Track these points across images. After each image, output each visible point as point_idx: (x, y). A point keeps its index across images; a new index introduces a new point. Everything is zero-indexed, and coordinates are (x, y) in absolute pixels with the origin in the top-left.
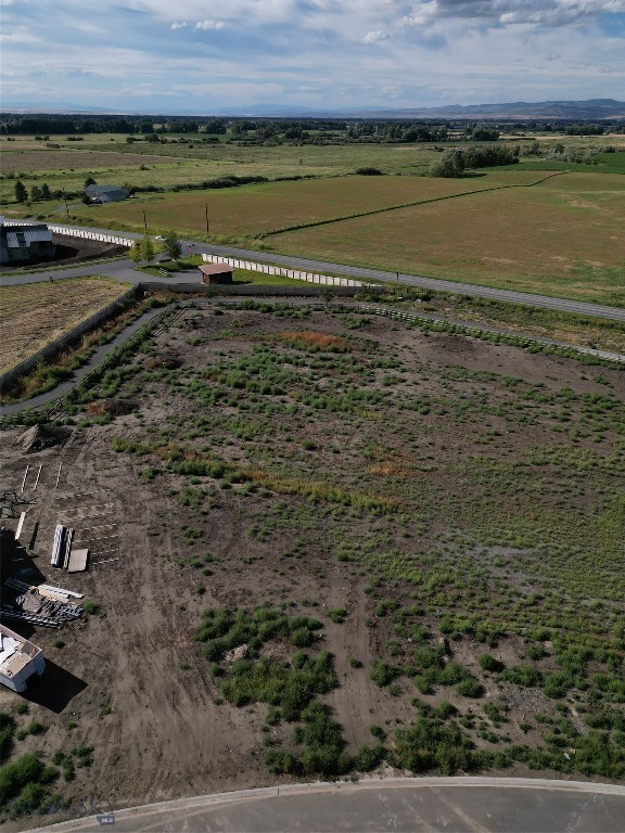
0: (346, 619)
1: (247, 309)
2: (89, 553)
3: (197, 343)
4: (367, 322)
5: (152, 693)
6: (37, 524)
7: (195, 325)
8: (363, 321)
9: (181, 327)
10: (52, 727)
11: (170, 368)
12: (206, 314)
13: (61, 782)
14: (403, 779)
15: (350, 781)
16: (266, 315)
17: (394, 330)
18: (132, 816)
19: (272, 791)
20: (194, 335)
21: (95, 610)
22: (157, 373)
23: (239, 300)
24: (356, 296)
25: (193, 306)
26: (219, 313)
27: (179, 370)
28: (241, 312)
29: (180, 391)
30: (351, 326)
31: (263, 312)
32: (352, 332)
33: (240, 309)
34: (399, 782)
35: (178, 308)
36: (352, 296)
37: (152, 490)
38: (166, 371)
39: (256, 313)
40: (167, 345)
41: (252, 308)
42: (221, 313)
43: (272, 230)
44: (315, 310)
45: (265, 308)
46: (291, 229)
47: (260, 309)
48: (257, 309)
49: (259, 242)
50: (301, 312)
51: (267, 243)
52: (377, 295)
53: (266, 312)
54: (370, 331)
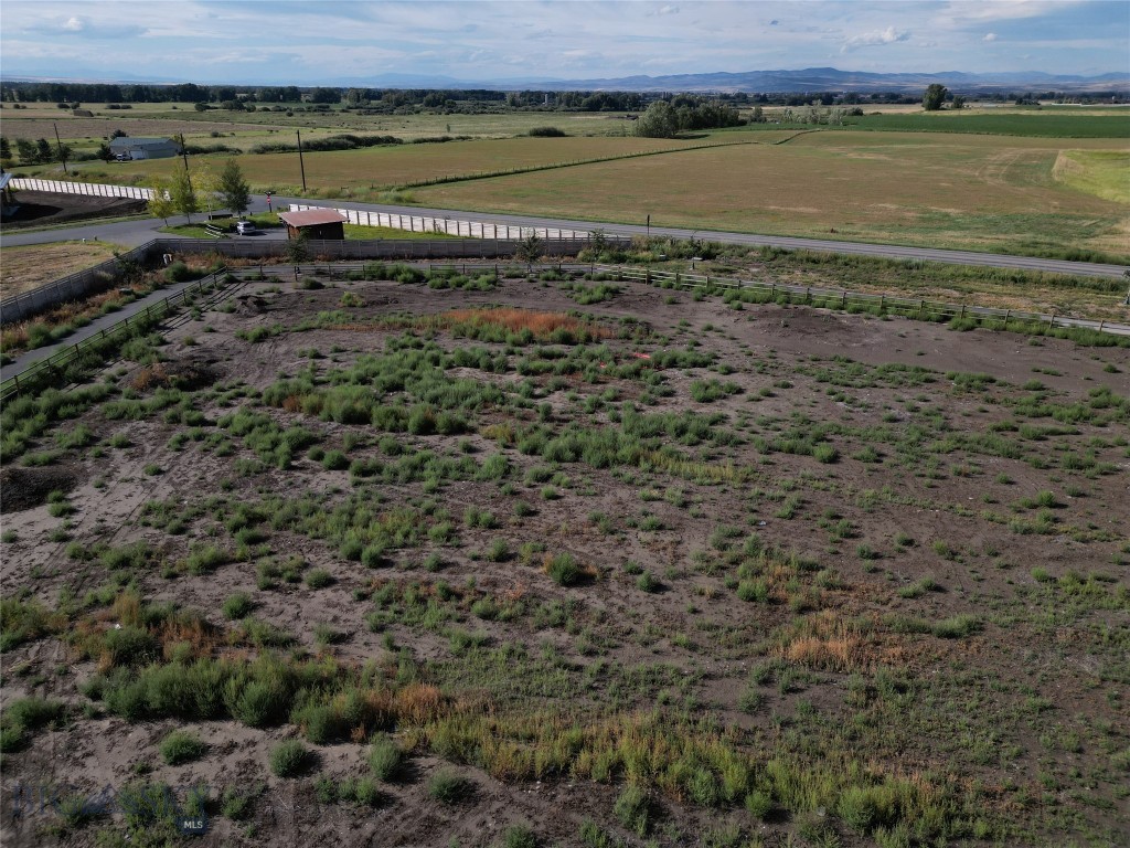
1: (373, 278)
3: (262, 338)
4: (615, 292)
7: (261, 306)
8: (607, 290)
9: (232, 311)
11: (182, 387)
12: (288, 289)
16: (413, 286)
17: (673, 302)
20: (256, 324)
22: (150, 400)
23: (356, 266)
24: (581, 255)
25: (262, 278)
26: (316, 286)
27: (208, 391)
28: (362, 284)
29: (199, 438)
30: (585, 298)
31: (405, 281)
32: (589, 310)
33: (358, 278)
35: (231, 280)
38: (173, 393)
39: (391, 284)
40: (193, 343)
41: (383, 277)
42: (319, 286)
43: (414, 182)
44: (509, 277)
45: (409, 276)
46: (446, 181)
47: (400, 278)
48: (392, 278)
49: (393, 193)
50: (482, 281)
51: (406, 194)
52: (619, 252)
53: (411, 282)
54: (625, 305)
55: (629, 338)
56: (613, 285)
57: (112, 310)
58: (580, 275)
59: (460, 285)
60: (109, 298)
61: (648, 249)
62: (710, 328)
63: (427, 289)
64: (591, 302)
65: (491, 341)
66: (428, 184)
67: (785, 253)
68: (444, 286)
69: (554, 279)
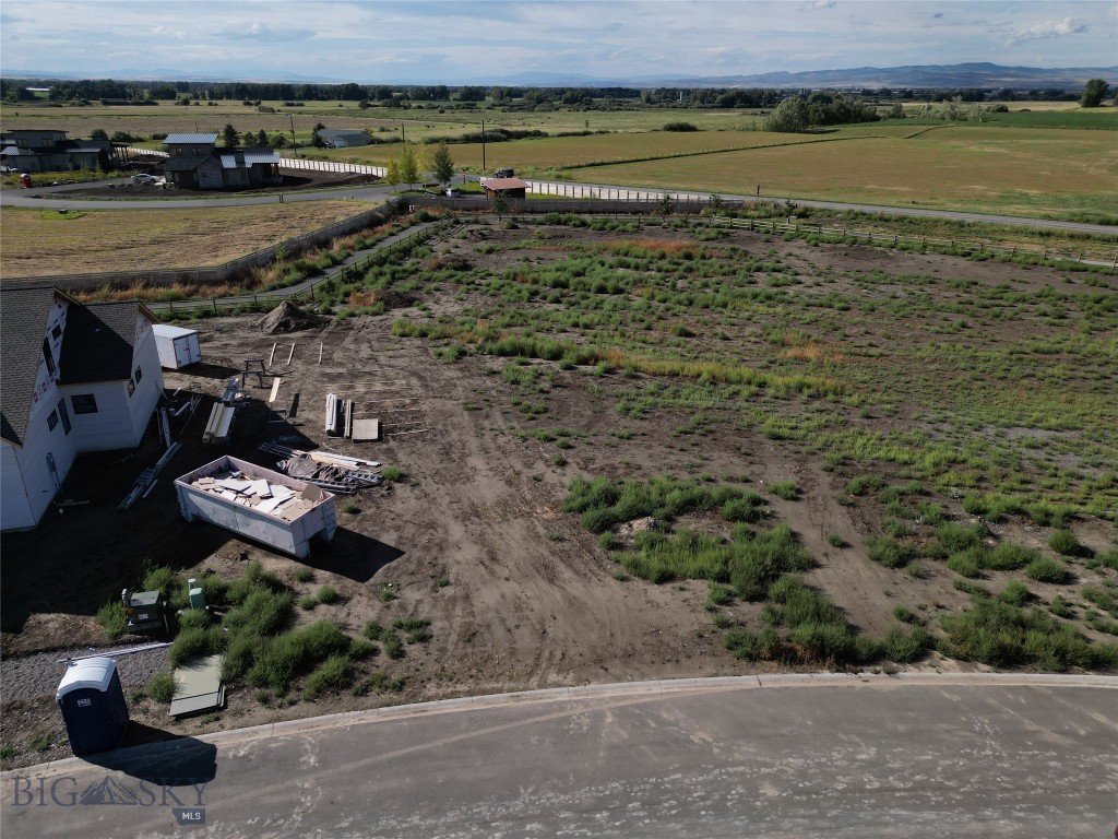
0: (803, 496)
1: (552, 224)
2: (380, 424)
3: (490, 251)
4: (727, 235)
5: (511, 565)
6: (297, 396)
7: (483, 236)
8: (720, 234)
9: (465, 238)
10: (356, 598)
11: (456, 269)
12: (496, 228)
13: (383, 659)
14: (977, 674)
15: (883, 675)
16: (580, 229)
17: (767, 241)
18: (512, 704)
19: (749, 681)
20: (484, 245)
21: (401, 478)
22: (440, 274)
23: (540, 217)
24: (702, 212)
25: (476, 222)
26: (514, 227)
27: (470, 272)
28: (544, 227)
29: (476, 290)
30: (703, 237)
31: (575, 226)
32: (705, 243)
33: (542, 224)
34: (971, 678)
35: (457, 222)
36: (698, 213)
37: (460, 370)
38: (452, 272)
39: (565, 227)
40: (449, 252)
41: (559, 223)
42: (516, 228)
43: (568, 165)
44: (649, 225)
45: (578, 222)
46: (593, 165)
47: (571, 224)
48: (565, 223)
49: (554, 173)
50: (629, 226)
51: (565, 173)
52: (733, 210)
53: (579, 227)
54: (732, 242)
55: (731, 258)
56: (725, 230)
57: (392, 234)
58: (700, 224)
59: (613, 228)
60: (386, 228)
61: (756, 210)
62: (790, 255)
63: (590, 231)
64: (707, 240)
65: (637, 257)
66: (579, 167)
67: (864, 214)
68: (602, 229)
69: (681, 227)
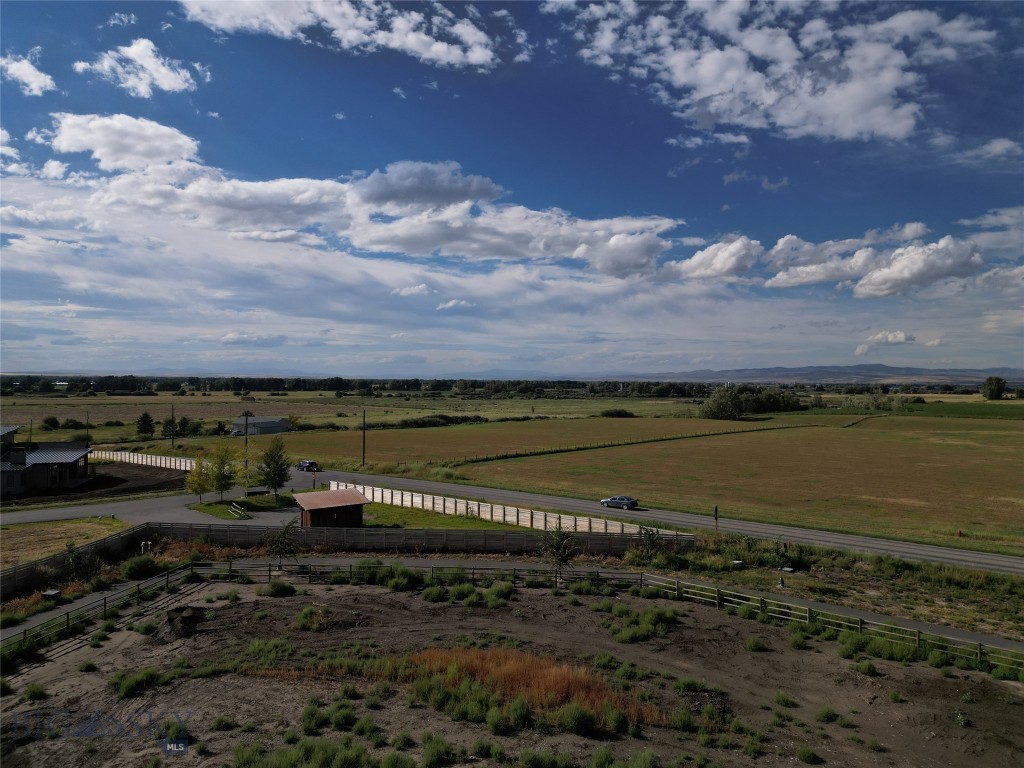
1: (360, 581)
3: (142, 687)
4: (670, 622)
8: (660, 618)
9: (149, 630)
12: (248, 594)
17: (760, 649)
20: (159, 658)
23: (351, 564)
24: (628, 555)
25: (233, 576)
26: (284, 592)
28: (340, 590)
31: (397, 588)
32: (629, 655)
33: (342, 581)
35: (195, 578)
36: (620, 556)
39: (377, 590)
41: (372, 580)
42: (289, 592)
43: (474, 458)
44: (531, 585)
47: (392, 582)
48: (382, 582)
50: (493, 591)
51: (458, 472)
53: (403, 589)
55: (692, 729)
56: (668, 607)
58: (623, 587)
60: (27, 604)
61: (716, 552)
62: (831, 717)
63: (418, 602)
64: (634, 640)
68: (441, 598)
69: (588, 593)
